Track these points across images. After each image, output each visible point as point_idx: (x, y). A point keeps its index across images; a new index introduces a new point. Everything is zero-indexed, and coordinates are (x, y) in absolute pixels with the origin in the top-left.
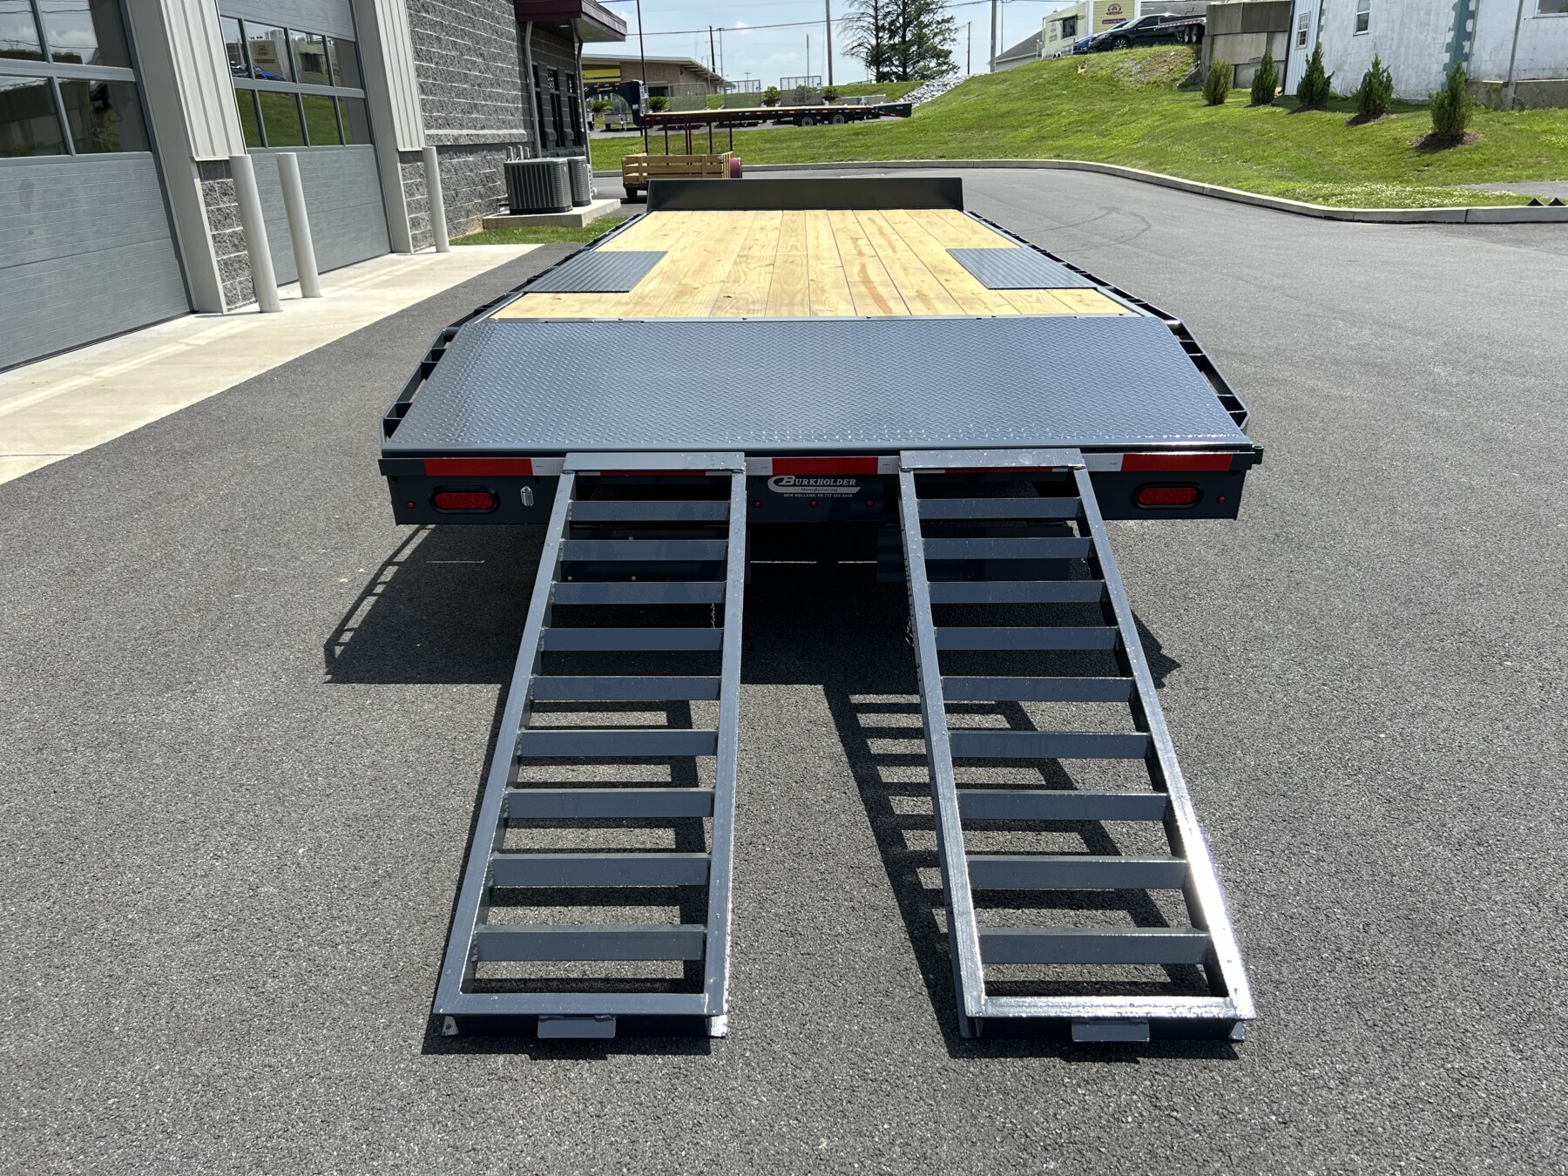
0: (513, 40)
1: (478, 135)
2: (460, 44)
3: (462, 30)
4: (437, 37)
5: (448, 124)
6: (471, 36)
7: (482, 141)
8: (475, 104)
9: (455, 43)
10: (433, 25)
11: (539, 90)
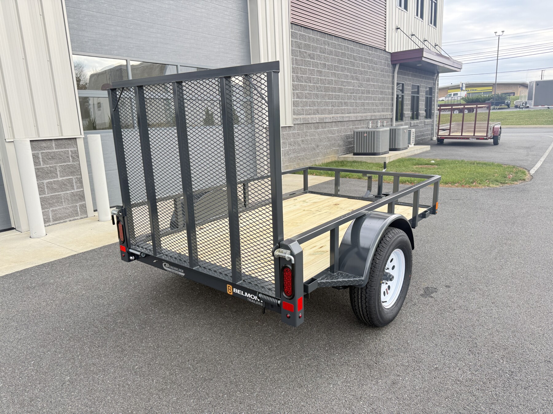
0: (386, 72)
1: (343, 117)
2: (338, 74)
3: (341, 67)
4: (318, 71)
5: (317, 112)
6: (349, 70)
7: (347, 119)
8: (345, 103)
9: (335, 74)
10: (316, 65)
11: (403, 94)
